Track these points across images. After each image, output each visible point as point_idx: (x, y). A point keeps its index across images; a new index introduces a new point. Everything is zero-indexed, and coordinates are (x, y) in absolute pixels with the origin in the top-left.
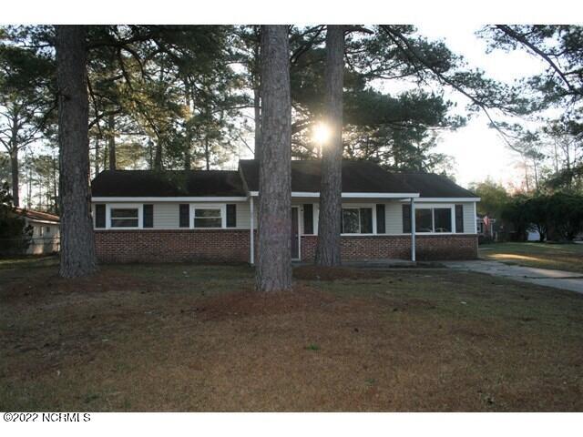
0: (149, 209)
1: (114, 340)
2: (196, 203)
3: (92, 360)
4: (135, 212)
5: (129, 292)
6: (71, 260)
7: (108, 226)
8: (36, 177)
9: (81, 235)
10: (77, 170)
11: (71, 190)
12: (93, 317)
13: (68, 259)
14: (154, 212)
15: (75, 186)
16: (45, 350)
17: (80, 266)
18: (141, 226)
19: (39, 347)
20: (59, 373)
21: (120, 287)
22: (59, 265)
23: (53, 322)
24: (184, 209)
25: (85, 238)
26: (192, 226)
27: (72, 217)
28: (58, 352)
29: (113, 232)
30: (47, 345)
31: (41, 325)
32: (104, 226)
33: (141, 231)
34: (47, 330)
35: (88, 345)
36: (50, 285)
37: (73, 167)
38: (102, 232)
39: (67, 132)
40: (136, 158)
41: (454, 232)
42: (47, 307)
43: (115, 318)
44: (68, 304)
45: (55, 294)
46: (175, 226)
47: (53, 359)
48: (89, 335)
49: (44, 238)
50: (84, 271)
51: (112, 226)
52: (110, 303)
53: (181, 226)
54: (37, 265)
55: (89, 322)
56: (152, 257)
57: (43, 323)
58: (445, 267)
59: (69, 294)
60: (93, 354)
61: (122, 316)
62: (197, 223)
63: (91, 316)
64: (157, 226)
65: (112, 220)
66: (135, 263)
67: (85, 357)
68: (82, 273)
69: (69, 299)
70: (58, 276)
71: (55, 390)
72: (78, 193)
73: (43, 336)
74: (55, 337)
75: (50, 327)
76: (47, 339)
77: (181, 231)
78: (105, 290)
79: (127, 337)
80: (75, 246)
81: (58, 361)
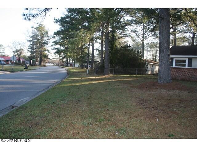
0: (190, 60)
1: (179, 110)
3: (170, 117)
4: (184, 61)
5: (183, 91)
6: (162, 77)
7: (174, 66)
8: (149, 49)
9: (166, 68)
10: (166, 45)
11: (163, 52)
12: (170, 99)
13: (161, 77)
15: (164, 50)
16: (152, 109)
17: (165, 79)
18: (187, 67)
19: (150, 107)
20: (158, 120)
21: (179, 89)
22: (157, 78)
23: (155, 99)
25: (167, 69)
27: (163, 62)
28: (157, 111)
29: (176, 68)
30: (153, 107)
31: (151, 99)
32: (173, 66)
34: (153, 101)
35: (168, 110)
36: (154, 85)
37: (164, 43)
38: (172, 68)
39: (162, 31)
40: (184, 42)
42: (153, 93)
43: (178, 101)
44: (160, 93)
45: (156, 89)
47: (155, 113)
48: (168, 106)
49: (151, 69)
50: (166, 81)
51: (176, 66)
52: (176, 95)
54: (149, 77)
55: (168, 101)
56: (190, 78)
57: (151, 98)
59: (160, 89)
60: (170, 115)
61: (181, 100)
63: (169, 98)
64: (193, 67)
65: (176, 64)
67: (168, 115)
68: (166, 82)
69: (160, 91)
70: (157, 82)
71: (156, 127)
72: (166, 53)
73: (152, 103)
74: (156, 104)
75: (154, 100)
76: (153, 105)
78: (174, 89)
79: (184, 110)
80: (163, 72)
81: (157, 115)
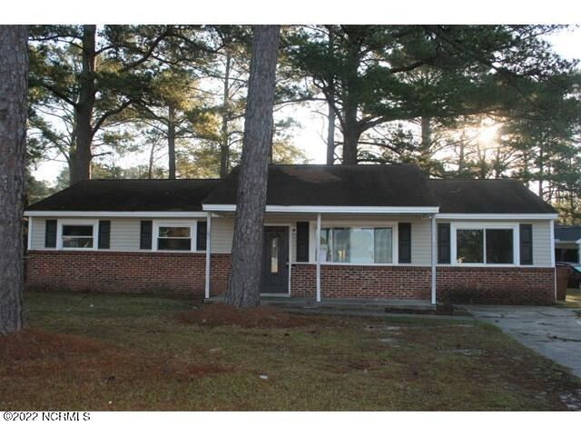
0: (105, 225)
2: (162, 219)
4: (88, 230)
7: (59, 246)
14: (112, 230)
18: (95, 248)
24: (146, 226)
26: (155, 248)
29: (65, 253)
32: (55, 246)
33: (96, 254)
38: (51, 253)
41: (517, 263)
46: (134, 247)
53: (142, 247)
56: (106, 285)
58: (469, 315)
62: (162, 244)
64: (115, 247)
65: (64, 239)
66: (87, 292)
77: (141, 254)
